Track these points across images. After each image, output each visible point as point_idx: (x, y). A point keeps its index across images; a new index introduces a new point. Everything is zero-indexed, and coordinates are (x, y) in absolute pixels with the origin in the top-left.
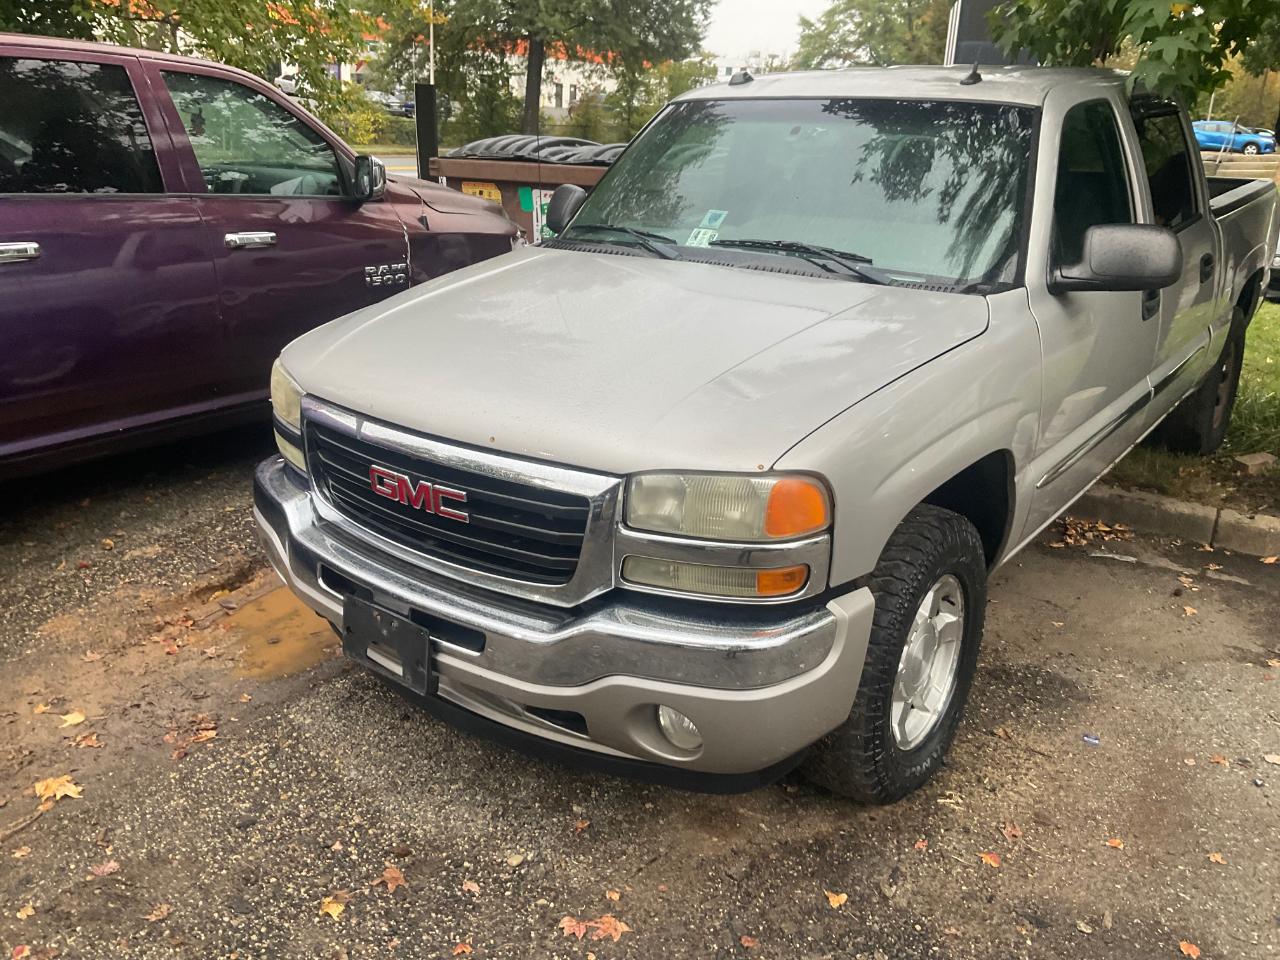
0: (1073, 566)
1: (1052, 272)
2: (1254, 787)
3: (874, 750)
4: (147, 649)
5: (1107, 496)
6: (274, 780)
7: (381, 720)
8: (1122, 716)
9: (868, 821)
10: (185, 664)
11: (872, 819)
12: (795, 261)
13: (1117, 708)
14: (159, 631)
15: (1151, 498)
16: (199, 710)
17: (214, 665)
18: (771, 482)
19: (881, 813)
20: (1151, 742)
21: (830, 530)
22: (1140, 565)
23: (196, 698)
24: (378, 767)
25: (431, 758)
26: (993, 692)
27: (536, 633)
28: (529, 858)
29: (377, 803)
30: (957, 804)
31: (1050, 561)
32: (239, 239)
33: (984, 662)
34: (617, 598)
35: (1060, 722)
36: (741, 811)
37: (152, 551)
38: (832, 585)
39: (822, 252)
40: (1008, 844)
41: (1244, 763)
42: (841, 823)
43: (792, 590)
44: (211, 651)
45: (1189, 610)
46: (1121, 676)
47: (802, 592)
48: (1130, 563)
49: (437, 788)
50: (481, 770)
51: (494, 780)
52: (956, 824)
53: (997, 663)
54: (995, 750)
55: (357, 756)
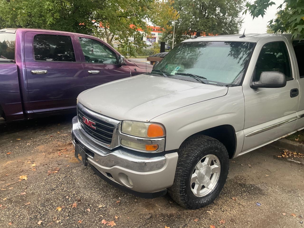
0: (281, 162)
2: (300, 223)
3: (183, 194)
4: (55, 154)
6: (63, 182)
7: (89, 173)
8: (271, 200)
9: (186, 213)
10: (60, 158)
11: (187, 212)
13: (271, 198)
14: (59, 151)
16: (58, 167)
17: (66, 159)
18: (149, 124)
19: (190, 211)
20: (276, 207)
21: (165, 137)
22: (301, 164)
23: (59, 165)
24: (84, 183)
25: (95, 183)
26: (238, 189)
28: (103, 206)
29: (80, 190)
30: (212, 213)
31: (275, 160)
32: (91, 72)
33: (240, 182)
35: (252, 199)
37: (65, 135)
39: (196, 76)
40: (220, 224)
41: (300, 217)
42: (179, 212)
43: (154, 150)
44: (67, 156)
46: (277, 190)
48: (299, 163)
49: (93, 189)
50: (104, 187)
51: (106, 189)
52: (208, 217)
53: (244, 183)
54: (230, 202)
55: (81, 180)
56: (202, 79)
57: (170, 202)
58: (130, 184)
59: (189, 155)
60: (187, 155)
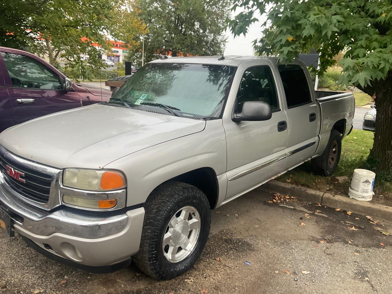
0: (272, 208)
1: (233, 115)
2: (294, 281)
3: (152, 261)
5: (290, 187)
8: (262, 256)
9: (158, 285)
11: (160, 285)
13: (262, 253)
15: (303, 188)
18: (103, 172)
19: (164, 283)
20: (267, 265)
21: (126, 188)
22: (294, 209)
24: (11, 261)
25: (29, 259)
26: (223, 247)
28: (41, 291)
31: (266, 207)
33: (226, 237)
35: (240, 257)
36: (118, 280)
38: (127, 206)
39: (166, 107)
41: (294, 273)
42: (149, 285)
43: (112, 207)
45: (302, 224)
46: (268, 243)
47: (115, 207)
48: (291, 209)
49: (26, 268)
50: (43, 264)
51: (45, 267)
52: (187, 288)
53: (230, 237)
54: (213, 265)
55: (7, 257)
56: (174, 111)
57: (136, 274)
58: (78, 256)
59: (160, 210)
60: (157, 210)
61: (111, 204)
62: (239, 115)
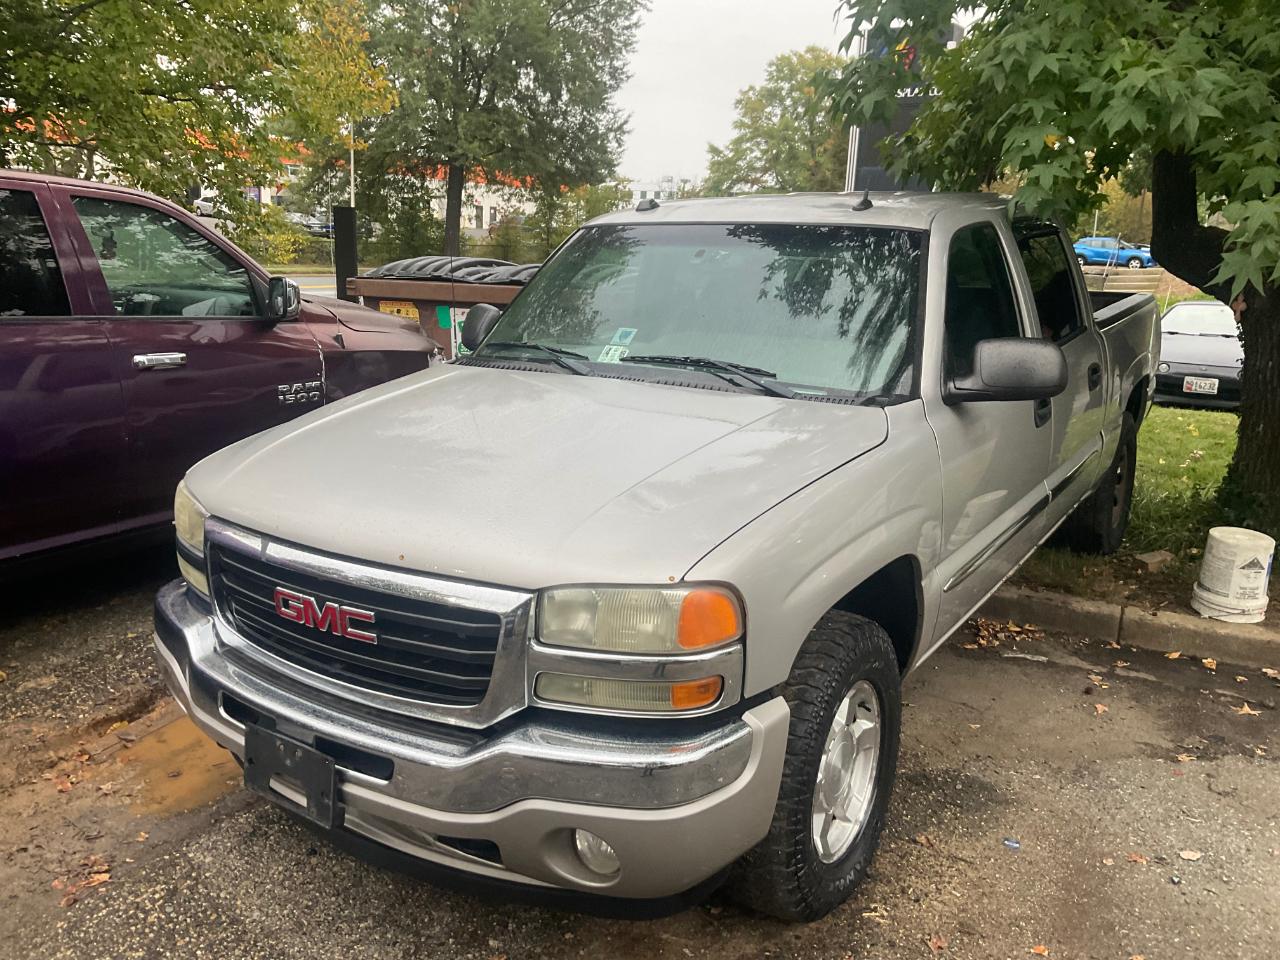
0: (986, 667)
1: (946, 383)
2: (1172, 886)
3: (795, 865)
4: (37, 787)
5: (1016, 597)
6: (171, 925)
7: (286, 856)
8: (1041, 818)
9: (793, 940)
10: (78, 802)
11: (797, 937)
12: (704, 376)
13: (1036, 810)
14: (52, 767)
15: (1057, 598)
16: (92, 851)
17: (109, 802)
18: (683, 593)
19: (807, 930)
20: (1070, 843)
21: (743, 640)
22: (1050, 664)
23: (89, 839)
24: (283, 907)
25: (339, 895)
26: (915, 798)
27: (445, 757)
29: (281, 946)
30: (882, 916)
31: (965, 662)
32: (149, 360)
33: (905, 768)
34: (531, 717)
35: (980, 827)
36: (665, 936)
37: (48, 682)
38: (746, 696)
39: (729, 368)
40: (934, 956)
41: (1160, 860)
42: (766, 944)
43: (706, 703)
44: (107, 787)
45: (1100, 707)
46: (1038, 777)
47: (718, 703)
48: (1042, 663)
49: (344, 926)
50: (392, 906)
51: (407, 917)
52: (882, 939)
53: (918, 769)
54: (918, 858)
55: (261, 895)
59: (809, 700)
61: (705, 692)
62: (968, 384)
